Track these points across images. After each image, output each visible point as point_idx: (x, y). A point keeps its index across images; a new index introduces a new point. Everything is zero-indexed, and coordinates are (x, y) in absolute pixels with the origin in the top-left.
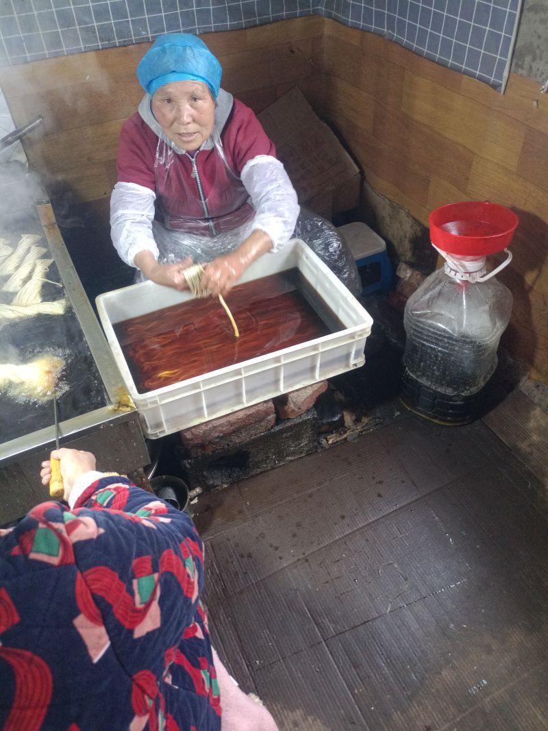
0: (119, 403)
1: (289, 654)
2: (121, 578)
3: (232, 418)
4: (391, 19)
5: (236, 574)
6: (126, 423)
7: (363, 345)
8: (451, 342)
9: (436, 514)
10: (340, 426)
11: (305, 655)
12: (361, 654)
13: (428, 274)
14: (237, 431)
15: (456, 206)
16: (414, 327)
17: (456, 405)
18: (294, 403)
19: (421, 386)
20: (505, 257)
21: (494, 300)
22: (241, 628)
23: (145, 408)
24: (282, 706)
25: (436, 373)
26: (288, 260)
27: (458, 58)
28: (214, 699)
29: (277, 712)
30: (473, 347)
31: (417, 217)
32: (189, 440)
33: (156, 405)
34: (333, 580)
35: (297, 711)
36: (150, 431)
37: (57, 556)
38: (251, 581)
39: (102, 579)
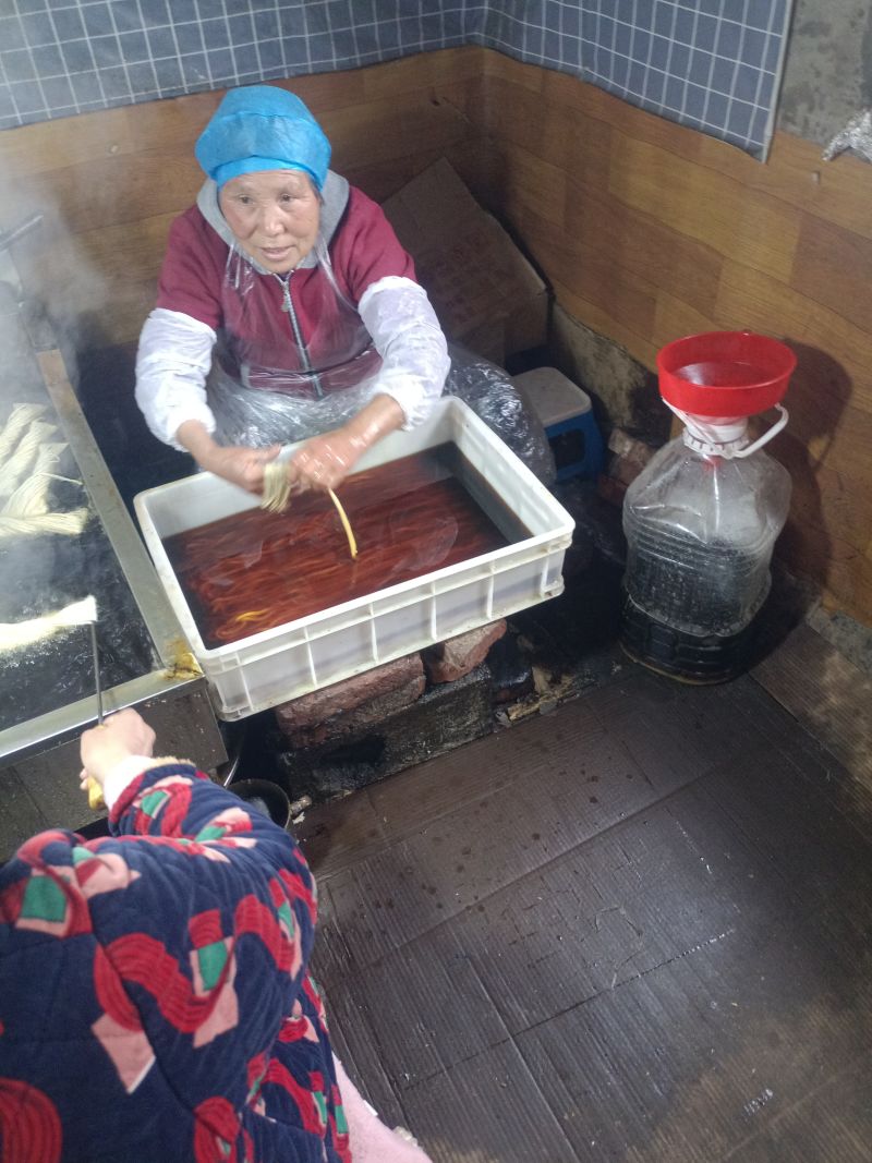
0: (176, 665)
1: (458, 1061)
2: (170, 950)
3: (355, 685)
4: (588, 50)
5: (370, 934)
6: (188, 699)
7: (560, 562)
8: (698, 552)
9: (683, 825)
10: (527, 692)
11: (482, 1061)
12: (572, 1057)
13: (658, 447)
14: (364, 705)
15: (698, 339)
16: (639, 531)
17: (710, 652)
18: (455, 657)
19: (651, 624)
20: (777, 417)
21: (762, 485)
22: (379, 1021)
23: (216, 673)
24: (450, 1146)
25: (677, 602)
26: (438, 431)
27: (694, 107)
28: (338, 1139)
29: (441, 1156)
30: (732, 560)
31: (638, 358)
32: (289, 720)
33: (234, 667)
34: (523, 938)
35: (473, 1152)
36: (225, 709)
37: (62, 921)
38: (393, 945)
39: (138, 954)
